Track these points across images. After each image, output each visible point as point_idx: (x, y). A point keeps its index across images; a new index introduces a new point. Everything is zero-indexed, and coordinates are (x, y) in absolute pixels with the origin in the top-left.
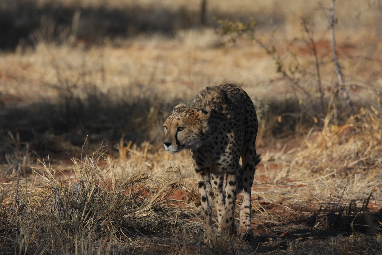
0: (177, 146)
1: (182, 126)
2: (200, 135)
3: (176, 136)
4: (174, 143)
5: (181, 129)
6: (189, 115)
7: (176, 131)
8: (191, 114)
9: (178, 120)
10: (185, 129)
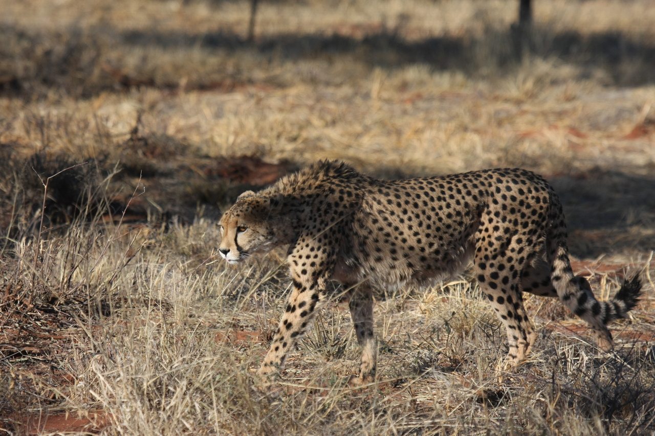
0: (237, 253)
1: (242, 225)
2: (269, 237)
3: (236, 240)
4: (233, 249)
5: (243, 230)
6: (253, 208)
7: (235, 232)
8: (255, 207)
9: (237, 217)
10: (248, 229)
